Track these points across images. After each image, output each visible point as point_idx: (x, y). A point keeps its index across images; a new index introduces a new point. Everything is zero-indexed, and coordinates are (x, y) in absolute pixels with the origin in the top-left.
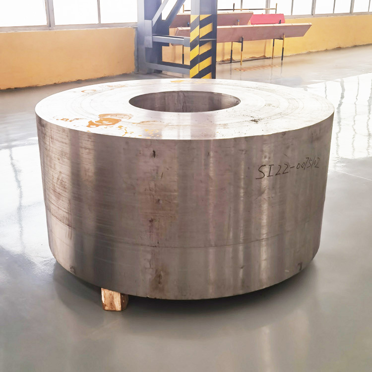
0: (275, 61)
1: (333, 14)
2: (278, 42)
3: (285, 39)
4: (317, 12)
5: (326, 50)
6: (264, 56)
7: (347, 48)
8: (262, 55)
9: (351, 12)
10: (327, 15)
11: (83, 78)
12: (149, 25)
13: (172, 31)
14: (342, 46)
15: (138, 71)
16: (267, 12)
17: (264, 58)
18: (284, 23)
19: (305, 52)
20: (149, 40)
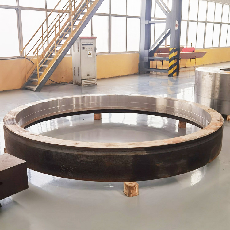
0: (191, 69)
1: (212, 48)
2: (193, 60)
3: (196, 58)
4: (206, 47)
5: (210, 64)
6: (186, 66)
7: (218, 63)
8: (185, 66)
9: (219, 47)
10: (210, 48)
11: (120, 75)
12: (147, 52)
13: (155, 54)
14: (216, 62)
15: (140, 72)
16: (186, 46)
17: (186, 67)
18: (195, 51)
19: (201, 65)
20: (147, 58)
